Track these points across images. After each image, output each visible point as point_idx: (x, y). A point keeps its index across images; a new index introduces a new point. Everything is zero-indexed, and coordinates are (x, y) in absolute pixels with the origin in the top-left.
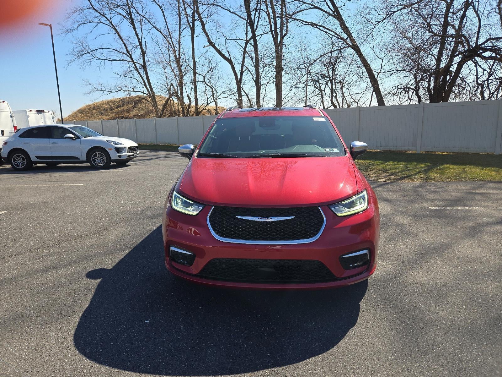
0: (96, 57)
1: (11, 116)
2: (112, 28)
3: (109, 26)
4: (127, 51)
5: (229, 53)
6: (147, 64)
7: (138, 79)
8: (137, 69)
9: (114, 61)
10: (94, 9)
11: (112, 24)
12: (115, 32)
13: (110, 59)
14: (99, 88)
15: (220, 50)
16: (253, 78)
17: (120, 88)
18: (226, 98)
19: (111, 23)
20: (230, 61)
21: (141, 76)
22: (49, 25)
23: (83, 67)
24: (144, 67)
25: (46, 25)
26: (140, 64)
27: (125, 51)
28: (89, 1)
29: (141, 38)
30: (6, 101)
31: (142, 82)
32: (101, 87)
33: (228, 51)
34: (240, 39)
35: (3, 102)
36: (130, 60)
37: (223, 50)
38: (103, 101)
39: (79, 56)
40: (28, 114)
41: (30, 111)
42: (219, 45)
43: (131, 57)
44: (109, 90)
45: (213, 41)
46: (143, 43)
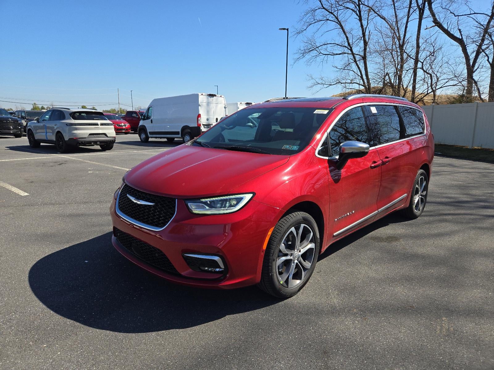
0: (321, 53)
1: (225, 108)
2: (338, 23)
3: (334, 21)
4: (349, 44)
5: (460, 32)
6: (368, 54)
7: (355, 71)
8: (355, 61)
9: (336, 55)
10: (324, 8)
11: (338, 20)
12: (340, 27)
13: (333, 53)
14: (320, 82)
15: (449, 30)
16: (488, 60)
17: (338, 81)
18: (454, 85)
19: (337, 18)
20: (460, 41)
21: (359, 68)
22: (286, 29)
23: (309, 63)
24: (364, 58)
25: (284, 29)
26: (360, 55)
27: (346, 44)
28: (320, 2)
29: (366, 28)
30: (223, 95)
31: (359, 74)
32: (322, 81)
33: (460, 30)
34: (475, 13)
35: (221, 96)
36: (350, 52)
37: (452, 30)
38: (341, 93)
39: (304, 54)
40: (238, 106)
41: (241, 103)
42: (448, 24)
43: (351, 50)
44: (329, 83)
45: (441, 21)
46: (367, 33)
